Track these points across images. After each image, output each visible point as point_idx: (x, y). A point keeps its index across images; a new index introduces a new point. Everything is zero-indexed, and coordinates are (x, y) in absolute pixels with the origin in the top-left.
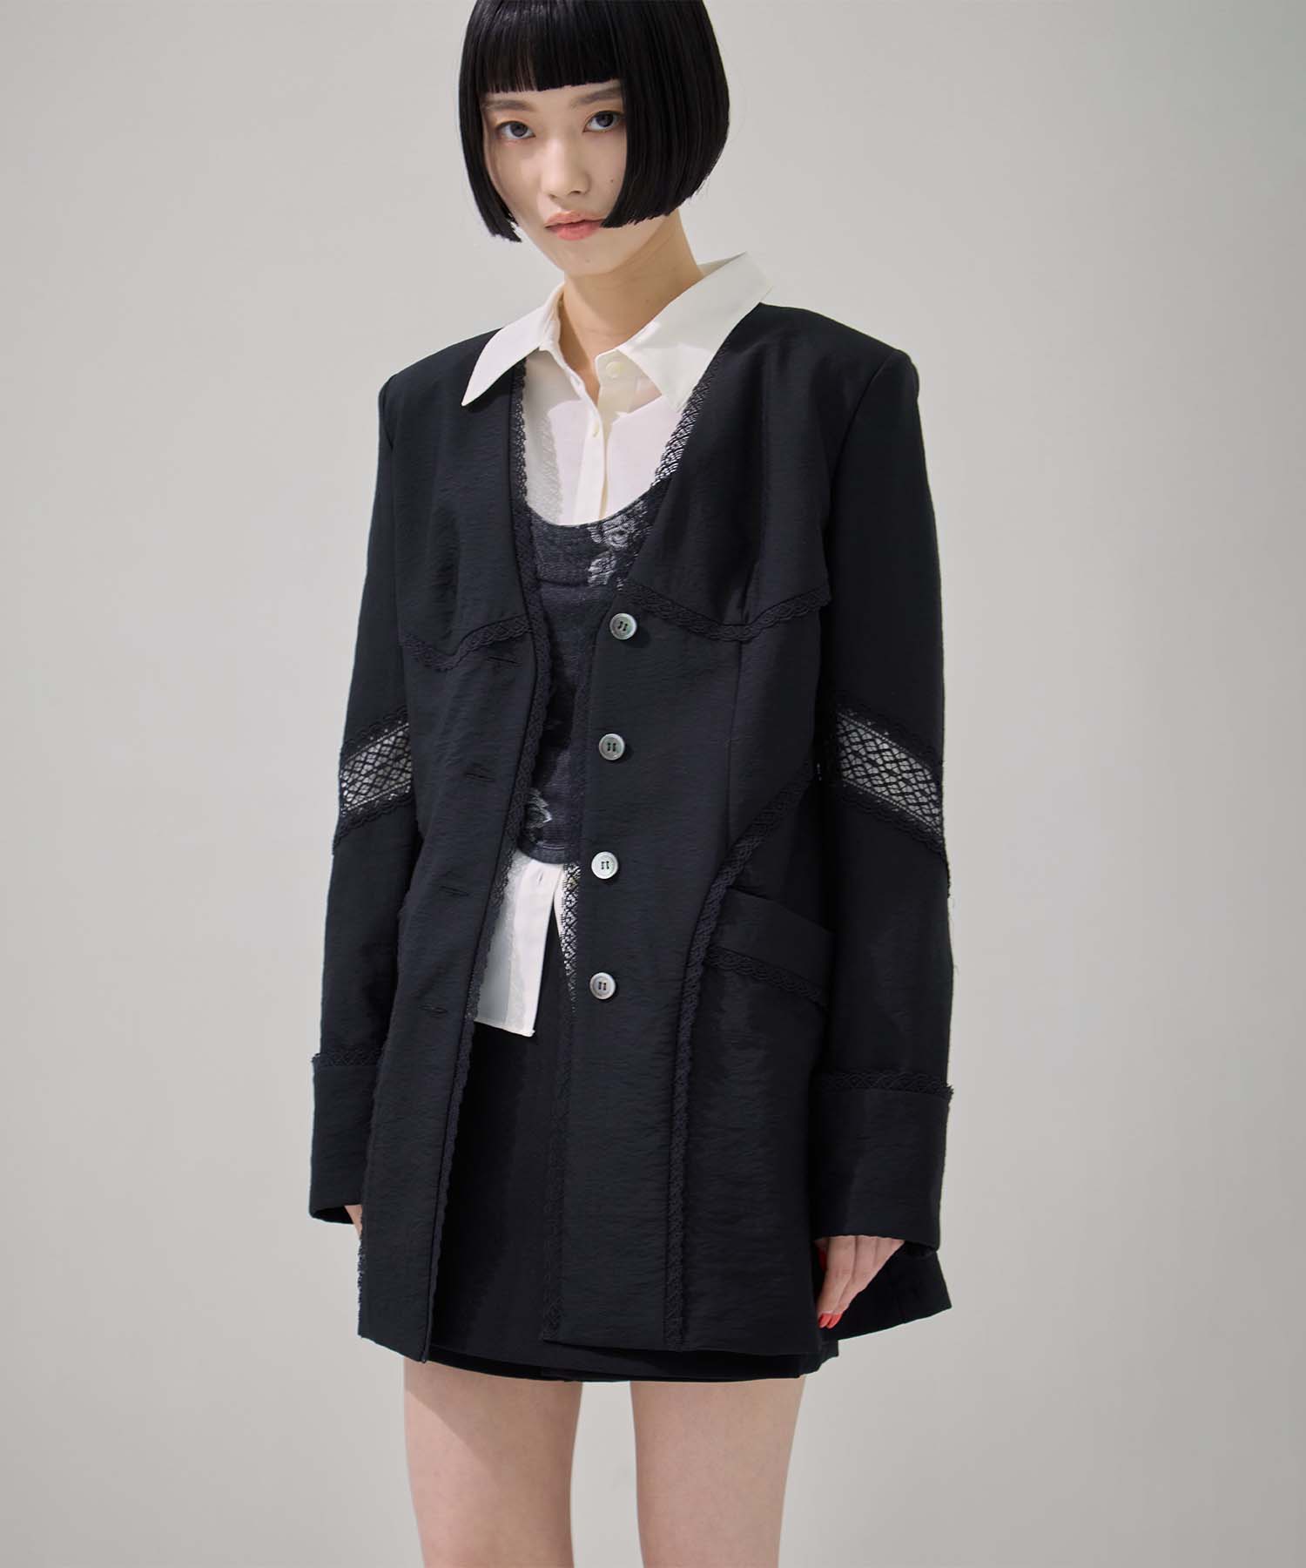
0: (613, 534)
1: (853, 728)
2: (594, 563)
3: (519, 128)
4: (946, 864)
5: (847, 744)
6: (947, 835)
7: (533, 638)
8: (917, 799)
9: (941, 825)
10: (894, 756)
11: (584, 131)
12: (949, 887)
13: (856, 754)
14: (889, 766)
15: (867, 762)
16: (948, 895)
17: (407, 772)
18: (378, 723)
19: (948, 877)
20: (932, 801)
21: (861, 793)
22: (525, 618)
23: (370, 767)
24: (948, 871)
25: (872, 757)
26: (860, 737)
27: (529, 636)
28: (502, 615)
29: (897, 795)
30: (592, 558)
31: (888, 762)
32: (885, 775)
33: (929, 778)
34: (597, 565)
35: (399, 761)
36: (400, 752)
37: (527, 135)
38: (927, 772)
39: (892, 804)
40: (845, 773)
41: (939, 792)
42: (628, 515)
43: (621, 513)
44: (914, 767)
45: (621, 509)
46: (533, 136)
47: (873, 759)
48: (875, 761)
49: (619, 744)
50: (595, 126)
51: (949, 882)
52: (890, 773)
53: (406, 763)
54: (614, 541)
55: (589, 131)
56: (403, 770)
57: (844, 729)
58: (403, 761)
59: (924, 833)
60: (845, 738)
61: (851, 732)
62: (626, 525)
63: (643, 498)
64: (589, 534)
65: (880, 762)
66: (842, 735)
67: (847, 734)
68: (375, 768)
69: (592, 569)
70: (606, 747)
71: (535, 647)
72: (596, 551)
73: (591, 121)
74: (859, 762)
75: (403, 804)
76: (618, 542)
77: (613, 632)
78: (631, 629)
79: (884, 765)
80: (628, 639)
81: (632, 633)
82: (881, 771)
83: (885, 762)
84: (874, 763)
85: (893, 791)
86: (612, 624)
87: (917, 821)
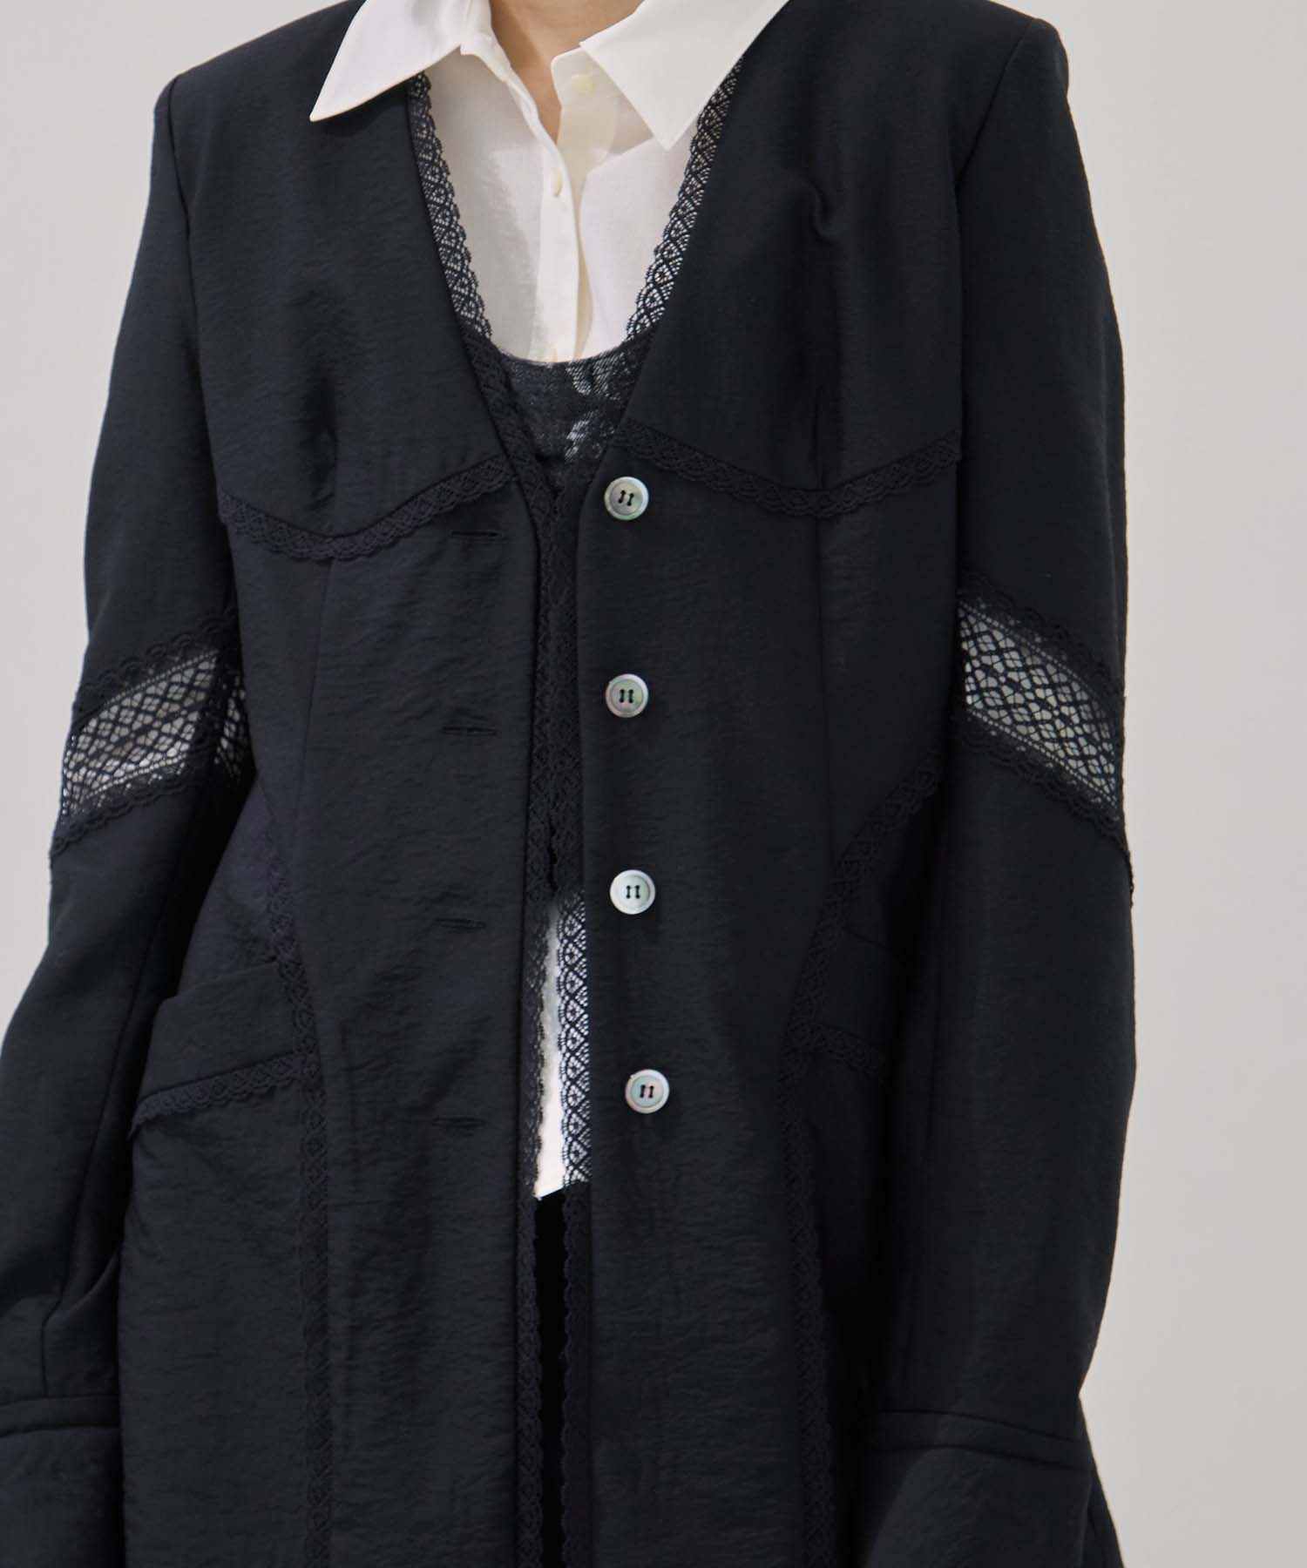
1: (984, 628)
4: (1126, 856)
5: (973, 652)
6: (1128, 807)
7: (522, 490)
8: (1080, 748)
9: (1118, 791)
10: (1049, 677)
12: (1132, 891)
13: (988, 670)
14: (1040, 693)
15: (1005, 684)
16: (1131, 904)
17: (184, 741)
18: (136, 659)
19: (1130, 876)
20: (1104, 752)
21: (993, 733)
22: (502, 459)
23: (125, 732)
24: (1129, 866)
25: (1013, 675)
26: (996, 643)
27: (514, 488)
29: (1051, 740)
31: (1039, 687)
32: (1034, 707)
33: (1101, 715)
35: (171, 722)
36: (175, 708)
38: (1098, 707)
39: (1045, 756)
40: (969, 700)
41: (1118, 740)
44: (1079, 697)
47: (1016, 679)
48: (1019, 683)
51: (1131, 884)
52: (1042, 703)
53: (184, 726)
56: (177, 738)
57: (971, 628)
58: (179, 723)
59: (1090, 803)
60: (971, 643)
61: (980, 634)
65: (1026, 684)
66: (967, 639)
67: (974, 637)
68: (131, 731)
71: (527, 503)
74: (992, 682)
75: (170, 792)
77: (610, 508)
78: (640, 498)
79: (1032, 691)
80: (636, 519)
81: (642, 508)
82: (1028, 701)
83: (1034, 686)
84: (1016, 687)
85: (1045, 734)
86: (607, 496)
87: (1081, 784)
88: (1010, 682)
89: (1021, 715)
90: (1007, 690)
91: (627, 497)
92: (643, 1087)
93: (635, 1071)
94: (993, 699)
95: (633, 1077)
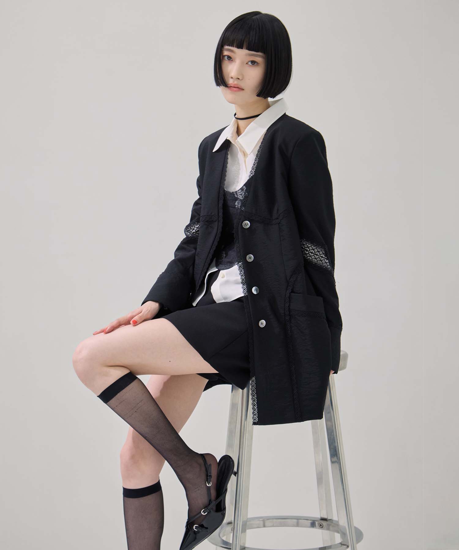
0: (240, 195)
2: (236, 202)
3: (229, 58)
5: (304, 248)
11: (246, 64)
13: (307, 250)
27: (217, 221)
28: (211, 213)
29: (314, 259)
30: (236, 201)
33: (324, 252)
34: (237, 203)
37: (231, 60)
38: (323, 251)
40: (309, 258)
42: (242, 190)
43: (240, 189)
45: (240, 188)
46: (232, 61)
49: (252, 257)
50: (250, 63)
52: (312, 253)
54: (240, 197)
55: (248, 64)
60: (303, 246)
62: (242, 192)
63: (244, 185)
64: (234, 194)
69: (236, 204)
70: (248, 258)
72: (236, 199)
73: (249, 62)
76: (241, 197)
77: (243, 226)
78: (248, 225)
79: (310, 251)
80: (248, 228)
81: (249, 226)
82: (319, 257)
83: (310, 250)
84: (317, 255)
85: (313, 258)
86: (243, 224)
87: (326, 267)
88: (316, 254)
89: (318, 259)
90: (315, 256)
91: (246, 224)
92: (262, 323)
93: (260, 321)
94: (313, 257)
95: (260, 322)
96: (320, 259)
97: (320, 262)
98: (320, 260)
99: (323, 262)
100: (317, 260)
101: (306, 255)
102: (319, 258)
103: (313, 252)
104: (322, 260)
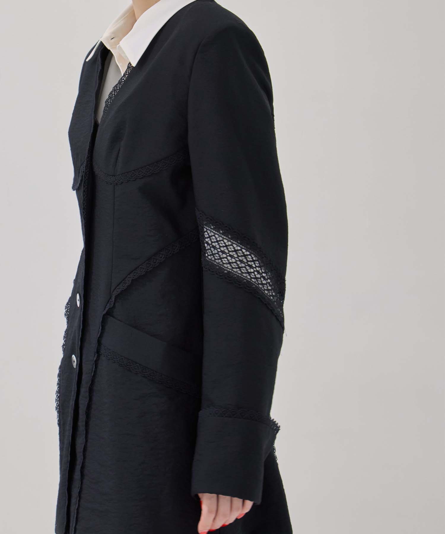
96: (238, 265)
97: (238, 270)
98: (237, 267)
99: (243, 271)
100: (251, 277)
101: (214, 257)
102: (235, 262)
103: (245, 260)
104: (242, 267)
